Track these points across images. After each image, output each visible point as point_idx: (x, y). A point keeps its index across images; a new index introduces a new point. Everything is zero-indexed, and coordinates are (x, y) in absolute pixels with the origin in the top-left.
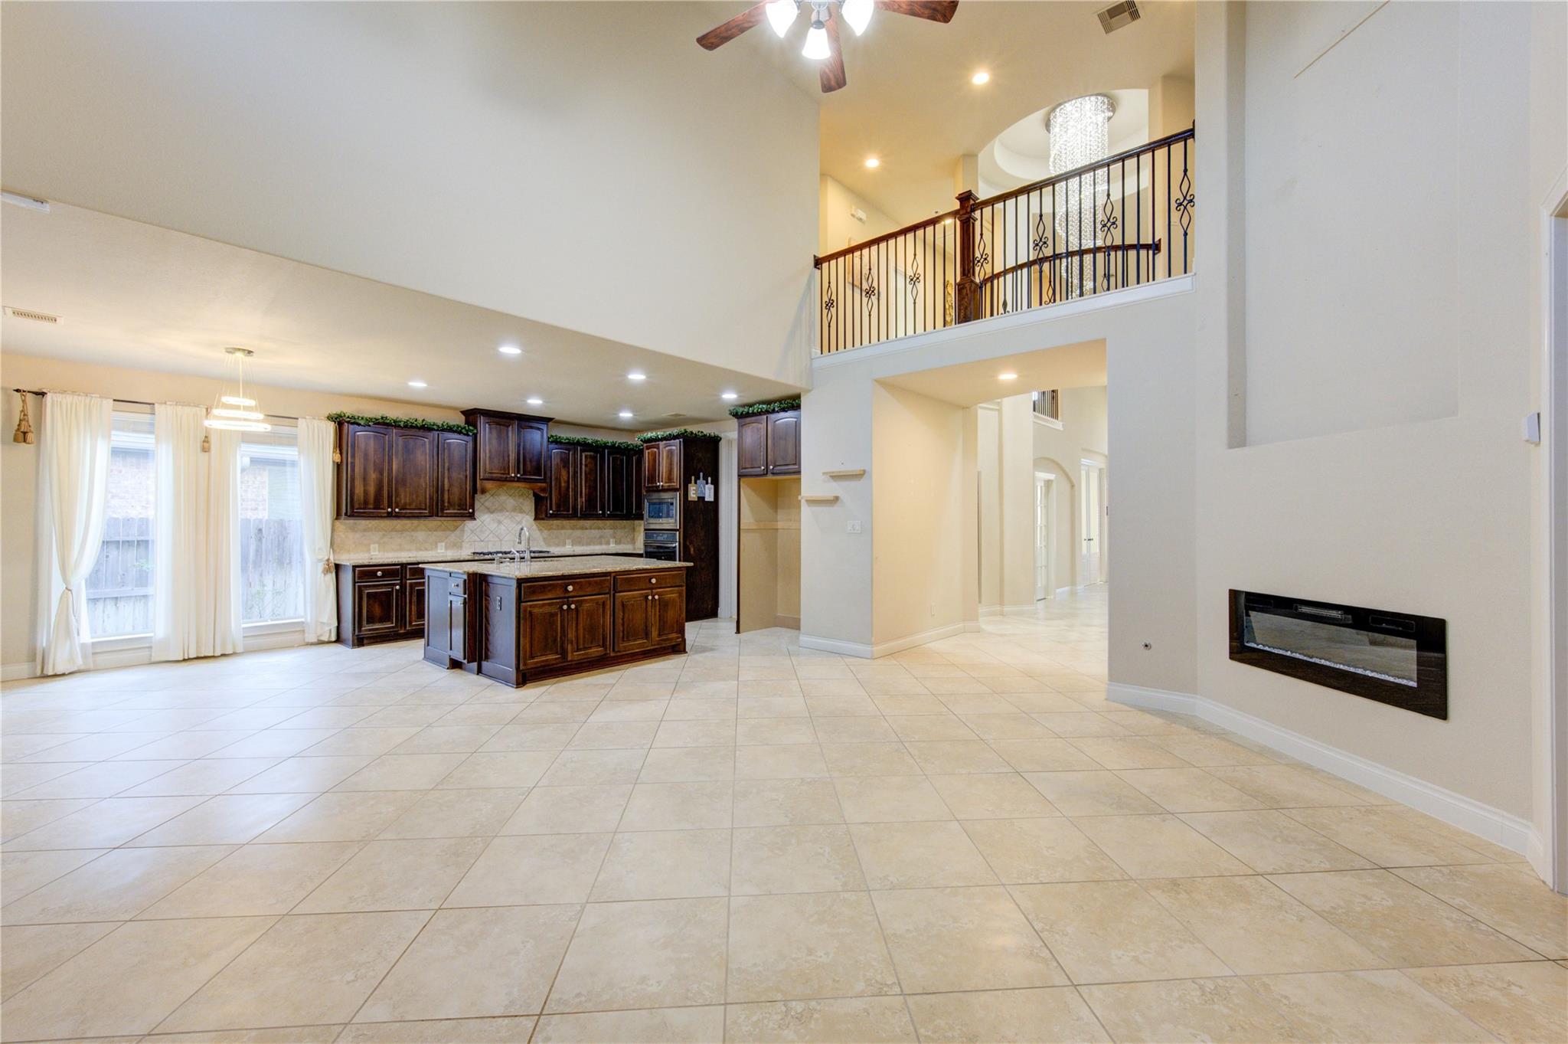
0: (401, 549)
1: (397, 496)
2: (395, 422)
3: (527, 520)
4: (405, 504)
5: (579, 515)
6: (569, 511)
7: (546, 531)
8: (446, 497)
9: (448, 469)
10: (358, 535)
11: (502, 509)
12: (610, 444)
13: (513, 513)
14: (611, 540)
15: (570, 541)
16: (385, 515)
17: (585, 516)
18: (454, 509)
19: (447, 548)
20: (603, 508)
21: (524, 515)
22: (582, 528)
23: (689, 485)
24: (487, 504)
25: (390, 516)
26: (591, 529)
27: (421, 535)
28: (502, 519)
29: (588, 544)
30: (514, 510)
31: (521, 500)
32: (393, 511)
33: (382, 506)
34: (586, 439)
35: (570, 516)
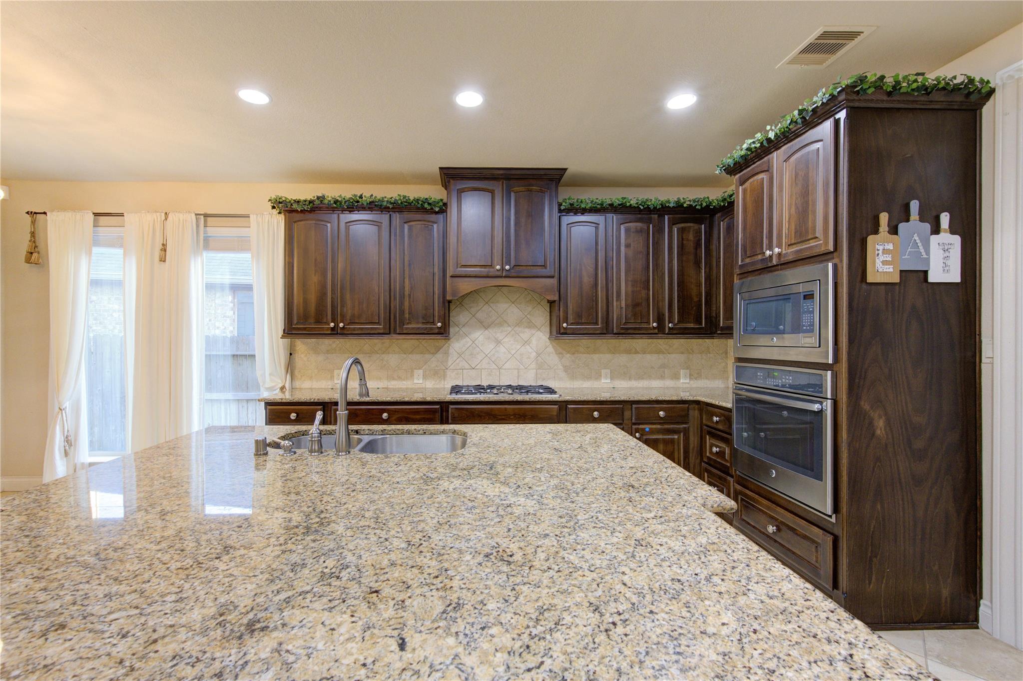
1: (342, 306)
2: (336, 202)
3: (538, 338)
4: (353, 316)
5: (615, 331)
6: (597, 323)
7: (568, 355)
8: (407, 304)
9: (410, 265)
10: (321, 358)
11: (501, 323)
13: (516, 329)
14: (682, 372)
15: (609, 371)
16: (329, 332)
17: (626, 332)
18: (418, 323)
19: (425, 377)
20: (660, 319)
21: (533, 331)
22: (628, 351)
23: (871, 239)
24: (479, 315)
25: (335, 332)
27: (393, 359)
28: (500, 336)
29: (640, 377)
30: (519, 324)
31: (530, 309)
32: (336, 326)
33: (325, 320)
34: (625, 198)
35: (598, 332)
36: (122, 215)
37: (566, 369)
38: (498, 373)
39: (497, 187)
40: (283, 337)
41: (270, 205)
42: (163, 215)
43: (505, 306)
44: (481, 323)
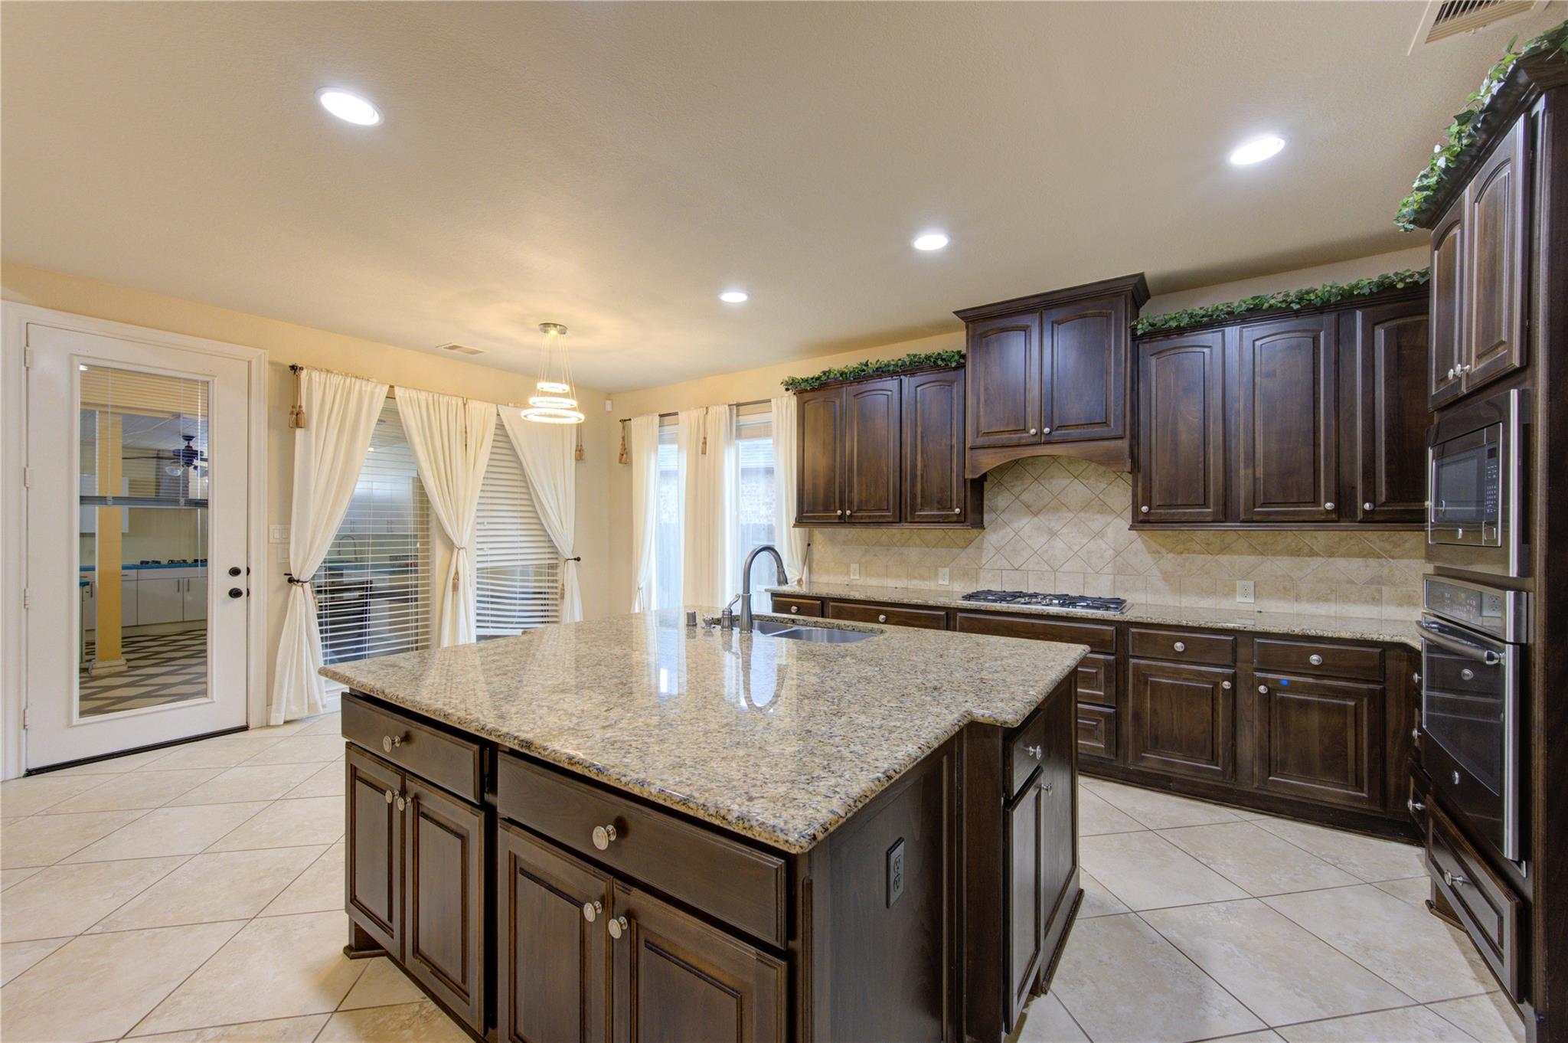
0: (887, 575)
1: (850, 491)
2: (842, 374)
3: (1117, 528)
4: (860, 502)
6: (1205, 505)
7: (1171, 555)
8: (919, 486)
9: (922, 438)
10: (837, 550)
11: (1058, 506)
12: (1366, 291)
13: (1082, 514)
15: (1251, 583)
16: (837, 521)
17: (1270, 518)
18: (933, 509)
20: (1343, 496)
21: (1109, 518)
24: (1025, 497)
25: (843, 521)
26: (1332, 555)
27: (913, 553)
28: (1055, 525)
30: (1086, 507)
31: (1103, 485)
32: (844, 513)
33: (832, 508)
34: (1258, 297)
35: (1209, 519)
36: (676, 414)
37: (1166, 577)
38: (1053, 578)
39: (1032, 321)
40: (795, 526)
41: (784, 388)
42: (705, 409)
43: (1066, 482)
44: (1028, 507)
